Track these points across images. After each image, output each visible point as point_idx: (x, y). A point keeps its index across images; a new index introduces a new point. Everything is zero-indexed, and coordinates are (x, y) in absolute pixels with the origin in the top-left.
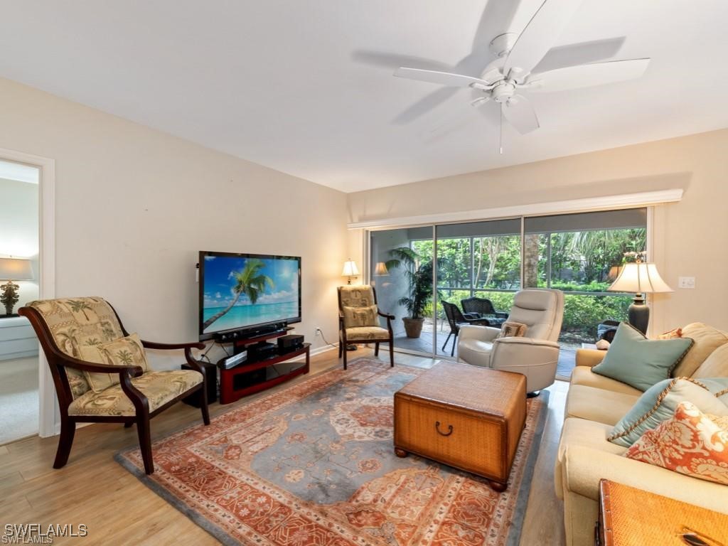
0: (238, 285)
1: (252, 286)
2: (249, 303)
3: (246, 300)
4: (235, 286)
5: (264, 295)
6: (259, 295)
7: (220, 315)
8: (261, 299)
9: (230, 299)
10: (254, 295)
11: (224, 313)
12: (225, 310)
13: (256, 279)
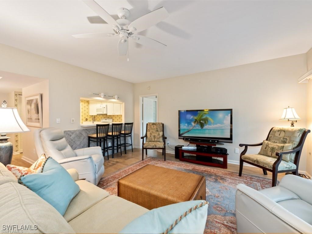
0: (195, 121)
1: (202, 122)
2: (200, 128)
3: (198, 127)
4: (194, 121)
5: (207, 125)
6: (205, 125)
7: (187, 132)
8: (206, 127)
9: (191, 126)
10: (202, 125)
11: (189, 131)
12: (189, 130)
13: (204, 119)
